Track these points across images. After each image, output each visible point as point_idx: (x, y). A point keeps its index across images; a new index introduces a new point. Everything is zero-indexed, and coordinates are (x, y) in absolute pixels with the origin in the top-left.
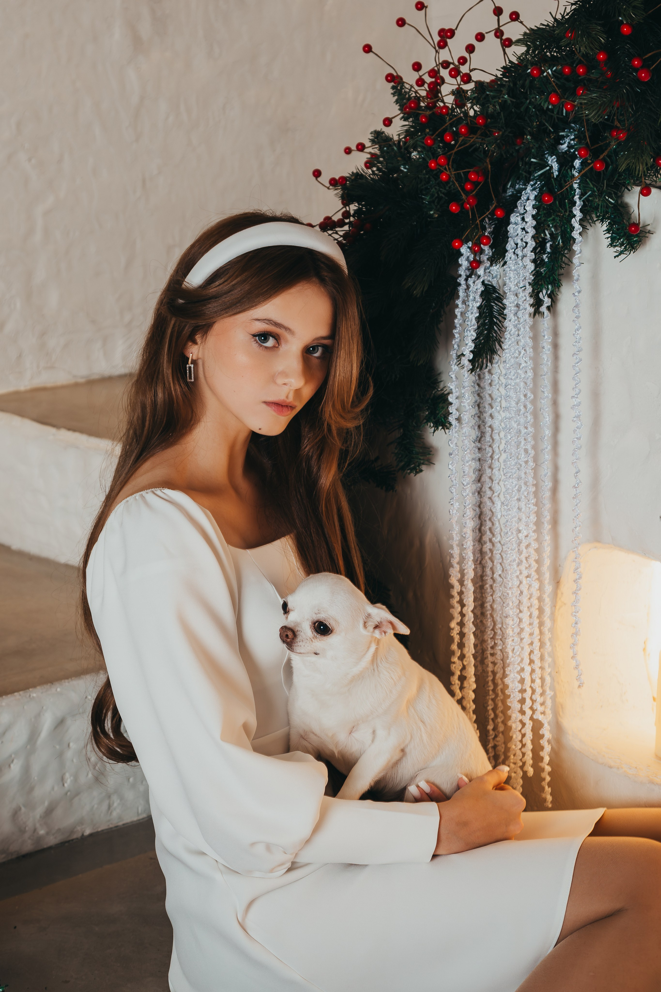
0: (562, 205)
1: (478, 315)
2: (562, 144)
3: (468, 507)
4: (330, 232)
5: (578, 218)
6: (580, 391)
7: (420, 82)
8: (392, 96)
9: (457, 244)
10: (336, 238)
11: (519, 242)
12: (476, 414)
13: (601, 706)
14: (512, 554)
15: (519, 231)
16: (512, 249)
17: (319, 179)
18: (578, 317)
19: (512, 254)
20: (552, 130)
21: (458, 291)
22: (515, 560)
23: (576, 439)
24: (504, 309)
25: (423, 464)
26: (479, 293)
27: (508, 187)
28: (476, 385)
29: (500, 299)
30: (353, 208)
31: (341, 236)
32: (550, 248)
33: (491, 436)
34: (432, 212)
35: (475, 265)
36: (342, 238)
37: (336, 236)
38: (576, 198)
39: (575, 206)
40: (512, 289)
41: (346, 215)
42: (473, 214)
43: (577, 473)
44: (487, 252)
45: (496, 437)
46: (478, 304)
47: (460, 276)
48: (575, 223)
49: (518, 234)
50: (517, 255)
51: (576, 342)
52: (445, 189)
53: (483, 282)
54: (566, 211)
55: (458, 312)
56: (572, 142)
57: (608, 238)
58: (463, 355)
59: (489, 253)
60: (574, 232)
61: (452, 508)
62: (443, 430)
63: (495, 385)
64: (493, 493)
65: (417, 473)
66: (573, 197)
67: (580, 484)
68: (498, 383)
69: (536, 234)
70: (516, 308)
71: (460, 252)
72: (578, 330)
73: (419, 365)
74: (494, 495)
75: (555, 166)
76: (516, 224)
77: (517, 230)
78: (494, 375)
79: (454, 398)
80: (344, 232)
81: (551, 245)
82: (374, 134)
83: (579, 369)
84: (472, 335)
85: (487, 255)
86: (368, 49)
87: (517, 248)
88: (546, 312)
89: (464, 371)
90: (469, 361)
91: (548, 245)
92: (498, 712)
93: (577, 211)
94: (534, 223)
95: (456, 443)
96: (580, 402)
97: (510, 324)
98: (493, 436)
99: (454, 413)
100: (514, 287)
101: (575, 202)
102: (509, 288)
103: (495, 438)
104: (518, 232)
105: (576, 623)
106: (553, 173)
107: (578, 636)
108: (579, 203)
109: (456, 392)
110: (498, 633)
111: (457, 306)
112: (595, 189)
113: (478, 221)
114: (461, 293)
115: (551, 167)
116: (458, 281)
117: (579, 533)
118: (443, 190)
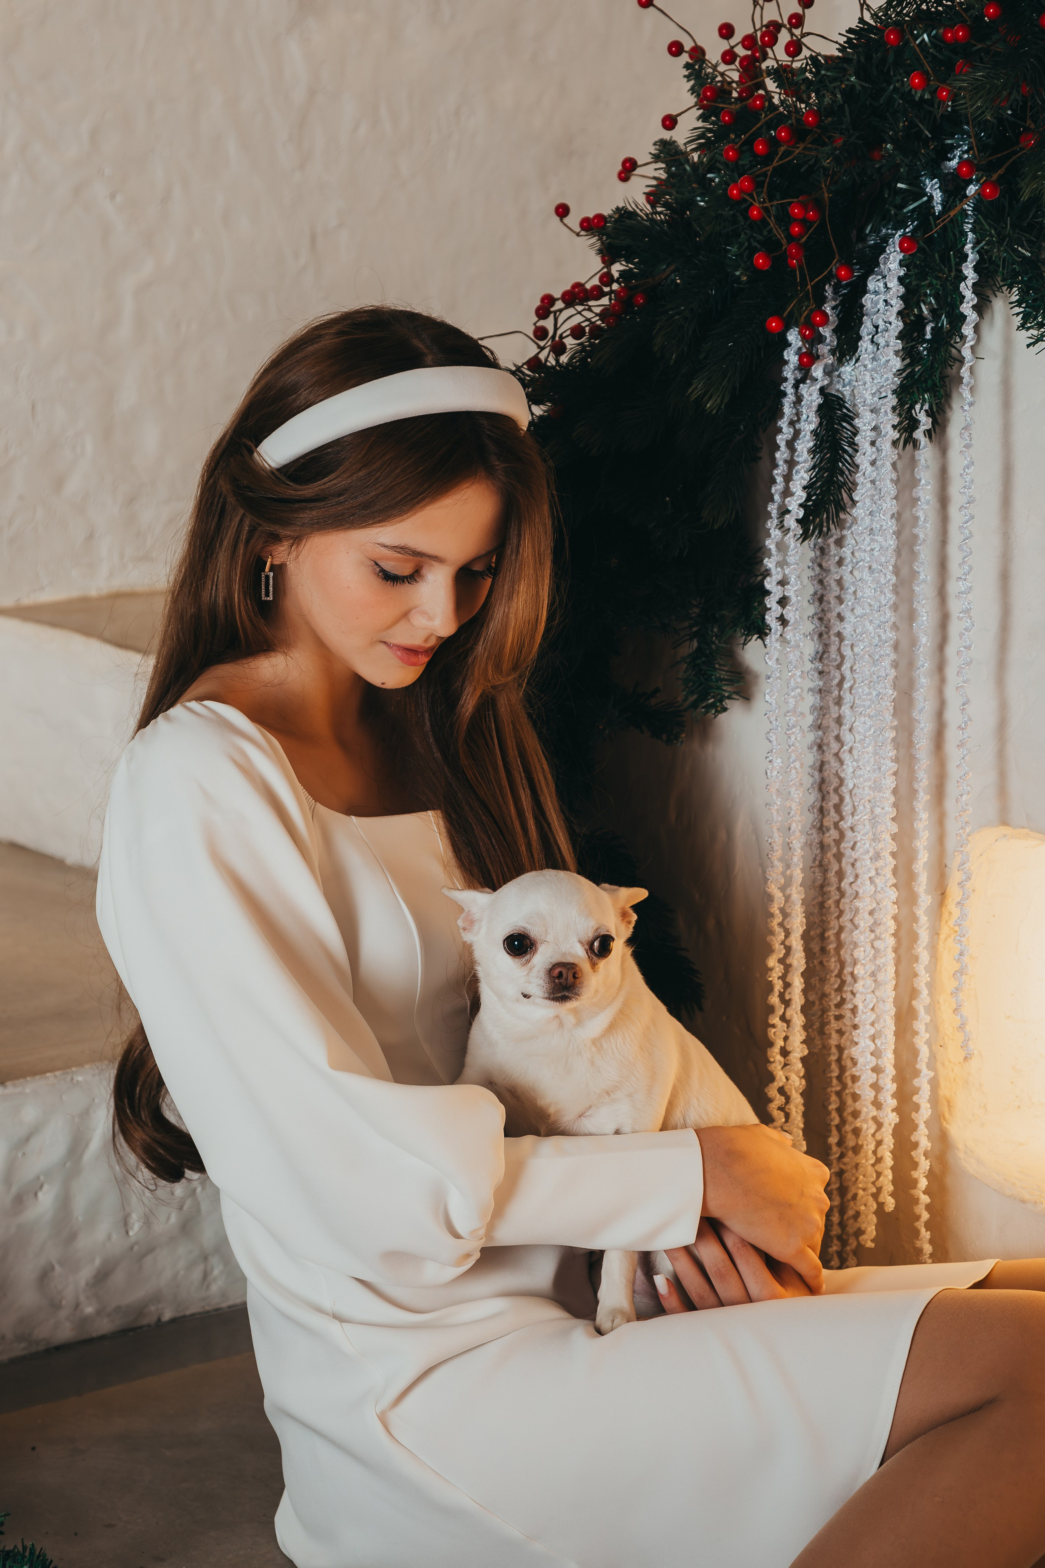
0: (945, 259)
1: (811, 444)
2: (950, 160)
3: (792, 765)
4: (580, 308)
5: (970, 282)
6: (971, 568)
7: (729, 57)
8: (686, 79)
9: (774, 324)
10: (589, 317)
11: (881, 323)
12: (816, 614)
13: (1019, 1107)
14: (863, 842)
15: (881, 305)
16: (868, 334)
17: (566, 220)
18: (967, 446)
19: (869, 342)
20: (930, 136)
21: (782, 406)
22: (868, 852)
23: (962, 649)
24: (855, 434)
25: (729, 698)
26: (815, 409)
27: (867, 232)
28: (815, 565)
29: (849, 418)
30: (616, 269)
31: (597, 315)
32: (932, 334)
33: (839, 650)
34: (738, 273)
35: (808, 360)
36: (597, 318)
37: (588, 315)
38: (968, 248)
39: (966, 261)
40: (868, 402)
41: (606, 279)
42: (802, 275)
43: (964, 704)
44: (828, 340)
45: (847, 652)
46: (813, 427)
47: (786, 380)
48: (966, 290)
49: (879, 310)
50: (878, 345)
51: (965, 487)
52: (761, 234)
53: (822, 390)
54: (950, 271)
55: (781, 439)
56: (966, 156)
57: (1018, 314)
58: (788, 512)
59: (831, 341)
60: (964, 305)
61: (770, 767)
62: (759, 641)
63: (847, 566)
64: (842, 746)
65: (718, 712)
66: (965, 245)
67: (969, 723)
68: (852, 561)
69: (904, 309)
70: (873, 434)
71: (787, 340)
72: (968, 468)
73: (716, 527)
74: (842, 750)
75: (938, 196)
76: (876, 293)
77: (877, 303)
78: (844, 549)
79: (775, 583)
80: (602, 308)
81: (932, 328)
82: (660, 146)
83: (970, 533)
84: (802, 478)
85: (828, 345)
87: (877, 332)
88: (923, 440)
89: (789, 538)
90: (798, 521)
91: (928, 329)
92: (845, 1114)
93: (968, 270)
94: (902, 290)
95: (777, 659)
96: (970, 588)
97: (865, 459)
98: (842, 648)
99: (773, 609)
100: (871, 397)
101: (967, 256)
102: (863, 400)
103: (845, 654)
104: (879, 306)
105: (962, 955)
106: (934, 207)
107: (963, 976)
108: (972, 257)
109: (778, 573)
110: (848, 982)
111: (780, 430)
112: (993, 232)
113: (809, 287)
114: (788, 410)
115: (931, 198)
116: (782, 388)
117: (967, 805)
118: (759, 237)
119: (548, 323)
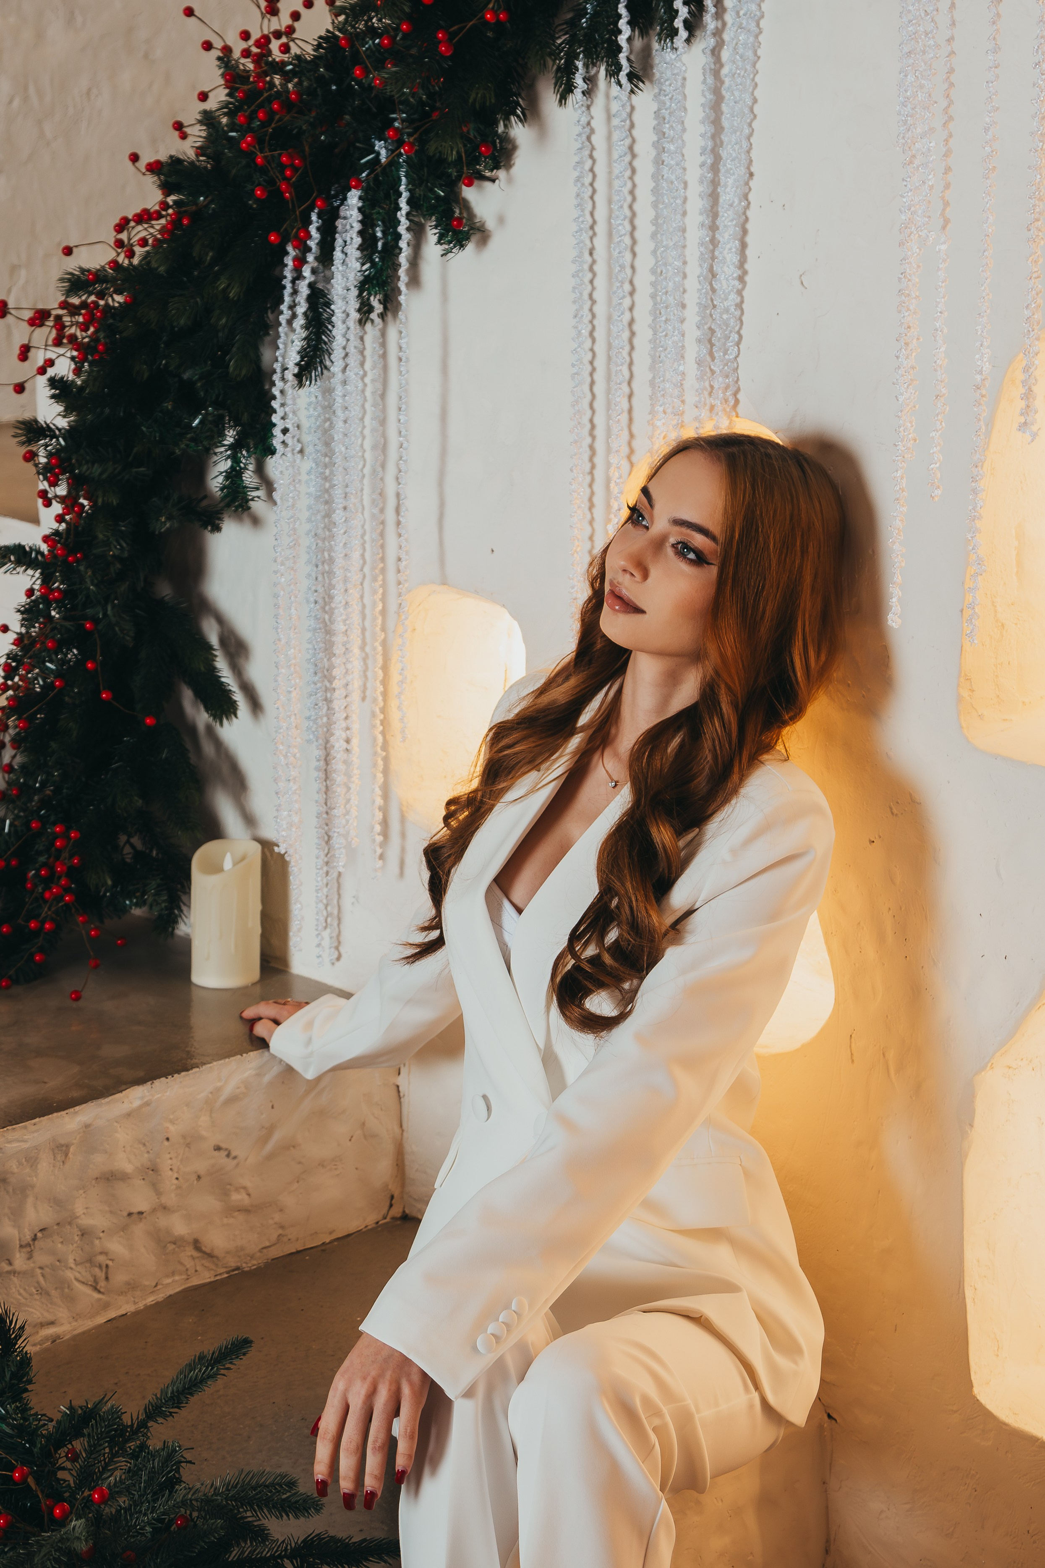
0: (387, 196)
2: (391, 128)
4: (146, 226)
5: (404, 212)
7: (246, 53)
8: (217, 68)
9: (282, 242)
10: (152, 232)
15: (348, 227)
17: (137, 164)
19: (340, 252)
21: (283, 295)
24: (332, 315)
25: (255, 500)
26: (305, 297)
29: (328, 304)
30: (170, 200)
31: (157, 231)
32: (382, 247)
34: (250, 202)
35: (300, 264)
36: (158, 233)
37: (152, 230)
38: (402, 188)
39: (401, 197)
40: (340, 293)
41: (164, 205)
42: (294, 205)
44: (313, 251)
46: (305, 310)
47: (285, 277)
48: (402, 217)
49: (346, 230)
50: (346, 254)
53: (310, 285)
54: (391, 204)
55: (283, 319)
57: (435, 234)
58: (288, 368)
59: (315, 251)
60: (400, 227)
66: (400, 186)
69: (362, 229)
70: (344, 315)
71: (285, 250)
75: (383, 152)
77: (346, 225)
79: (279, 418)
80: (161, 226)
82: (203, 114)
84: (299, 345)
85: (313, 254)
86: (189, 12)
87: (346, 245)
88: (378, 321)
89: (289, 387)
90: (295, 375)
91: (380, 243)
93: (403, 203)
94: (360, 217)
97: (338, 331)
99: (278, 436)
100: (342, 290)
101: (402, 193)
102: (336, 292)
104: (346, 228)
105: (402, 670)
106: (380, 160)
108: (405, 195)
109: (281, 411)
111: (282, 313)
114: (287, 299)
115: (378, 154)
116: (283, 283)
119: (124, 236)
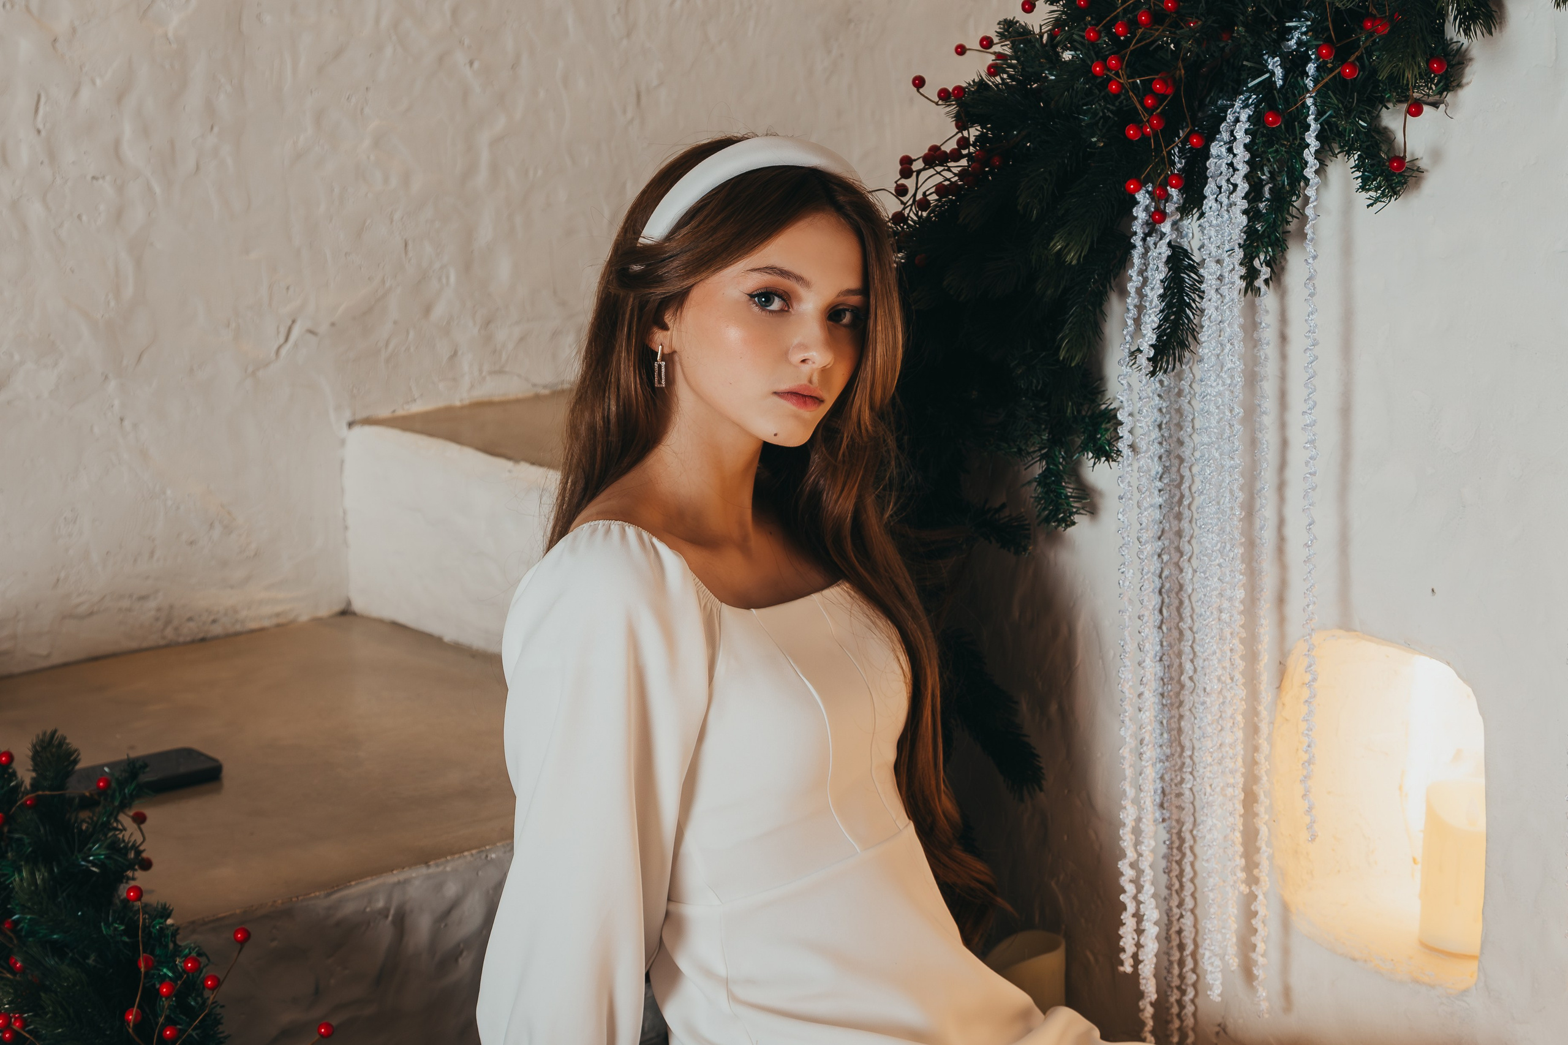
0: (1289, 127)
1: (1161, 291)
2: (1289, 40)
3: (1146, 577)
4: (939, 169)
5: (1313, 149)
6: (1315, 403)
9: (1132, 186)
10: (948, 177)
11: (1224, 184)
12: (1156, 439)
13: (1339, 871)
14: (1211, 644)
15: (1224, 168)
16: (1214, 194)
17: (923, 90)
18: (1311, 295)
19: (1214, 201)
20: (1276, 20)
21: (1132, 257)
22: (1214, 653)
23: (1308, 475)
24: (1201, 282)
25: (1076, 513)
26: (1164, 260)
27: (1207, 102)
28: (1155, 395)
29: (1195, 268)
30: (973, 132)
31: (956, 175)
32: (1270, 194)
33: (1179, 470)
34: (1094, 140)
35: (1157, 217)
36: (957, 178)
37: (948, 175)
38: (1311, 119)
39: (1309, 130)
40: (1214, 253)
41: (963, 143)
42: (1157, 143)
43: (1310, 525)
44: (1175, 199)
45: (1186, 473)
46: (1162, 276)
47: (1135, 233)
48: (1309, 155)
49: (1221, 173)
50: (1221, 204)
51: (1309, 331)
52: (1114, 105)
53: (1169, 244)
54: (1295, 139)
55: (1131, 286)
56: (1304, 37)
57: (1357, 178)
58: (1139, 351)
59: (1178, 200)
60: (1307, 170)
61: (1123, 578)
62: (1106, 462)
63: (1185, 397)
64: (1182, 555)
65: (1067, 526)
66: (1307, 117)
67: (1315, 541)
68: (1190, 393)
69: (1249, 172)
70: (1219, 282)
71: (1135, 199)
72: (1312, 314)
73: (1073, 365)
74: (1182, 559)
75: (1279, 72)
76: (1219, 157)
77: (1220, 166)
78: (1183, 382)
79: (1126, 414)
80: (959, 169)
81: (1270, 189)
82: (1004, 25)
83: (1315, 372)
84: (1153, 321)
85: (1175, 203)
87: (1220, 193)
88: (1263, 288)
89: (1142, 375)
90: (1149, 359)
91: (1267, 189)
92: (1184, 880)
93: (1311, 138)
94: (1247, 156)
95: (1129, 482)
96: (1315, 421)
97: (1210, 304)
98: (1181, 471)
99: (1125, 437)
100: (1216, 250)
101: (1309, 126)
102: (1208, 252)
103: (1184, 474)
104: (1222, 169)
105: (1309, 746)
106: (1275, 82)
107: (1311, 766)
108: (1314, 127)
109: (1129, 406)
110: (1187, 763)
111: (1130, 278)
112: (1340, 106)
113: (1164, 153)
114: (1137, 260)
115: (1273, 74)
116: (1132, 241)
117: (1313, 613)
118: (1111, 107)
119: (910, 183)
